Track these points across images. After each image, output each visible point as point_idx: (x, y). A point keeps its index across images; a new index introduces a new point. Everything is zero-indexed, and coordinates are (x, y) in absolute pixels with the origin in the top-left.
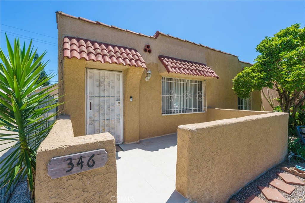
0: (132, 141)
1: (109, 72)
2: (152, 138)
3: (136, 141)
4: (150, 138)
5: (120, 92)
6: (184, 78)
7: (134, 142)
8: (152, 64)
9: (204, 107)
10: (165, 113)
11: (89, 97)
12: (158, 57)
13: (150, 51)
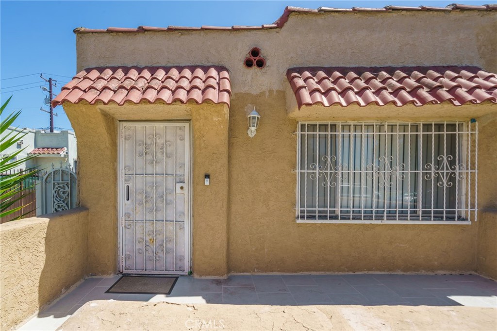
0: (209, 275)
1: (161, 125)
2: (264, 274)
3: (219, 275)
4: (260, 274)
5: (184, 165)
6: (378, 119)
7: (213, 278)
8: (267, 94)
9: (467, 207)
10: (302, 217)
11: (123, 175)
12: (285, 73)
13: (261, 64)
